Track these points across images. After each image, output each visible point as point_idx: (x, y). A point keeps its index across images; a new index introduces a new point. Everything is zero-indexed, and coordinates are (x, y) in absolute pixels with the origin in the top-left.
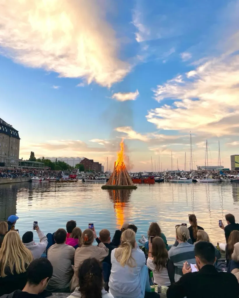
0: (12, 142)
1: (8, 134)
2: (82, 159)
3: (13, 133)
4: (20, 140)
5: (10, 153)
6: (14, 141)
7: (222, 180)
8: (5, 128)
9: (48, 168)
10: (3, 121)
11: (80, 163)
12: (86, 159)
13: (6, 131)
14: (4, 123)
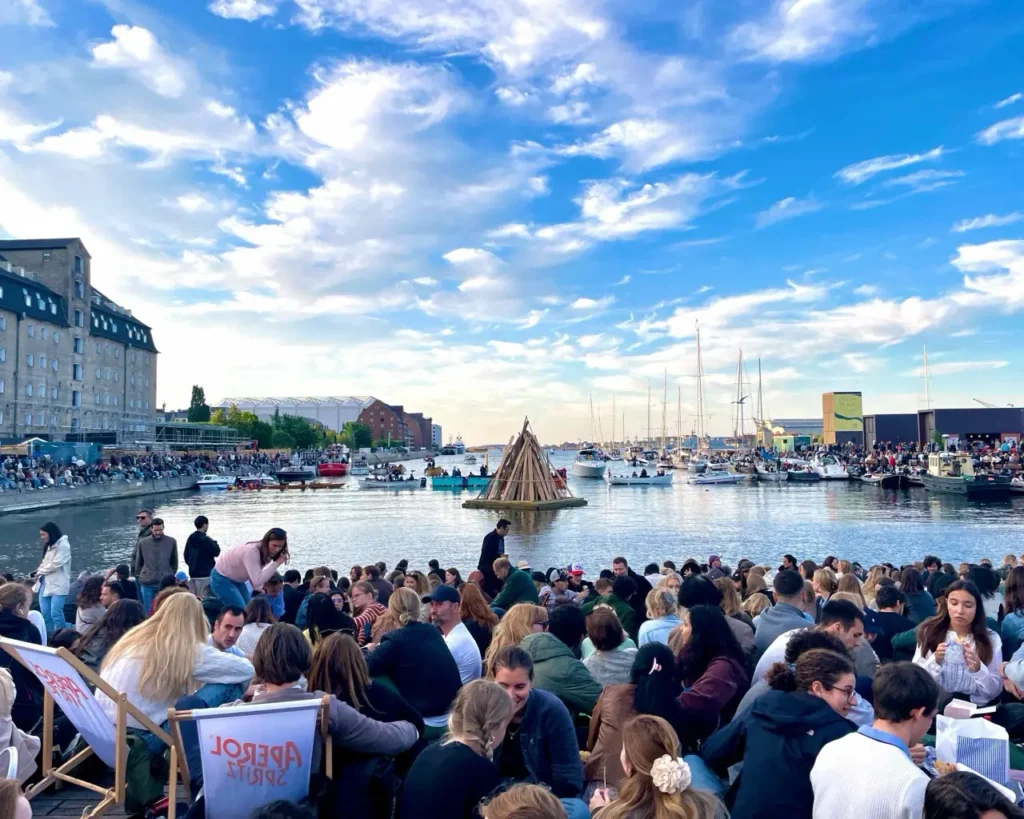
0: (133, 363)
1: (120, 338)
2: (367, 404)
3: (134, 333)
4: (158, 355)
5: (127, 399)
6: (140, 359)
7: (763, 476)
8: (111, 321)
9: (249, 443)
10: (104, 298)
11: (359, 420)
12: (378, 403)
13: (115, 329)
14: (106, 303)
